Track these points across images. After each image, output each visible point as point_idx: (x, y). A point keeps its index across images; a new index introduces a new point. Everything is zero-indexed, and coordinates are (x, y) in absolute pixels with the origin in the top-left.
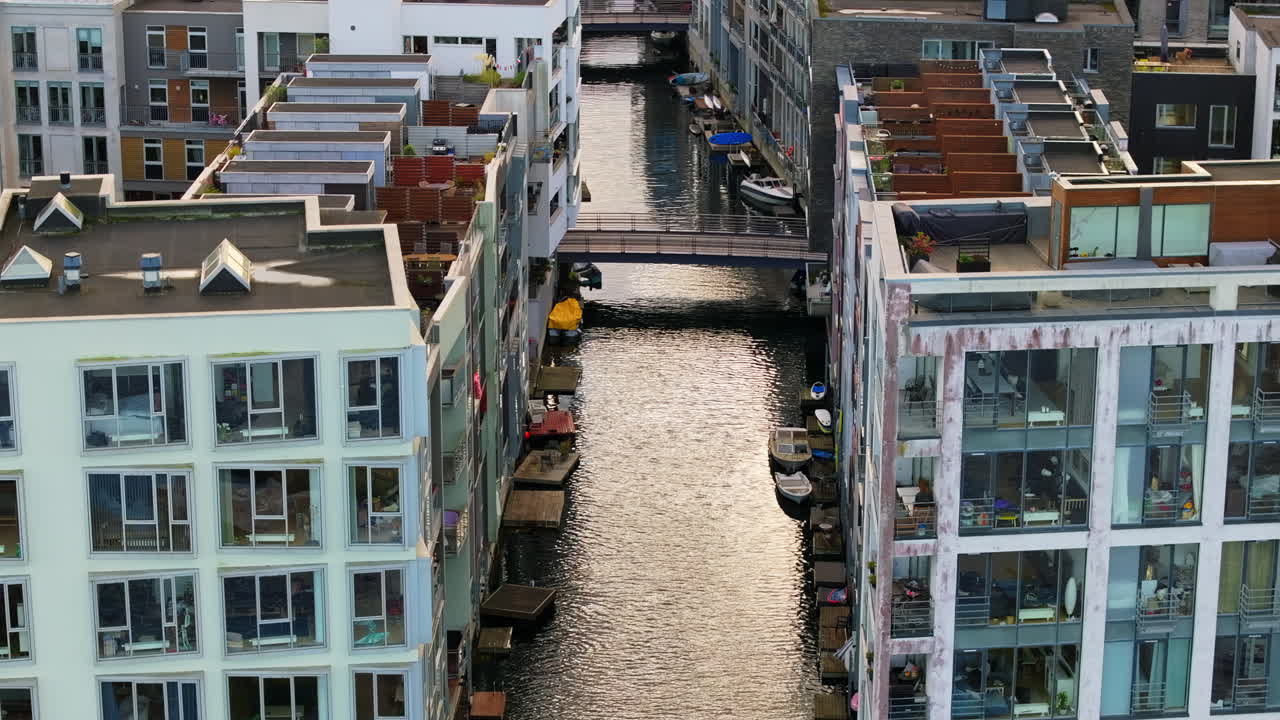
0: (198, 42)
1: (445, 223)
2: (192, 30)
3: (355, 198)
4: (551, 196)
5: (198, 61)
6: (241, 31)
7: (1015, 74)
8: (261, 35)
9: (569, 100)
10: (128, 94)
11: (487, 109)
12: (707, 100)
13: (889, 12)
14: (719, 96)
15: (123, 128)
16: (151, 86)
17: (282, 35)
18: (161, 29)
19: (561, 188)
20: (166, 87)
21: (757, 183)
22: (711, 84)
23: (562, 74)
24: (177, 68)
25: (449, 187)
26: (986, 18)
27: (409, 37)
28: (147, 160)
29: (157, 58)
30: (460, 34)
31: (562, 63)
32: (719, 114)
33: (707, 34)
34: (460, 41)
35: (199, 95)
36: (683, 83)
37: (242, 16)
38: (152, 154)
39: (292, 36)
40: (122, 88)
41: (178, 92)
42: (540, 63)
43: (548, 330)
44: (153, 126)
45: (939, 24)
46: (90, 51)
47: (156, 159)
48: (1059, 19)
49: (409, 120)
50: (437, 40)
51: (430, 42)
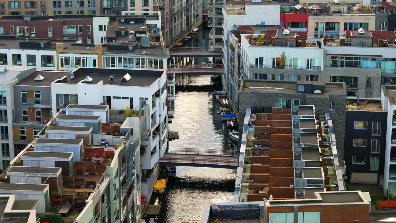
0: (38, 96)
1: (97, 174)
2: (36, 92)
3: (62, 169)
4: (152, 149)
5: (38, 102)
6: (51, 93)
7: (302, 115)
8: (57, 95)
9: (160, 116)
10: (15, 113)
11: (123, 126)
12: (224, 101)
13: (266, 88)
14: (228, 99)
15: (13, 124)
16: (23, 110)
17: (65, 95)
18: (26, 91)
19: (157, 145)
20: (27, 110)
21: (233, 134)
22: (227, 95)
23: (156, 108)
24: (30, 104)
25: (101, 159)
26: (297, 91)
27: (105, 96)
28: (21, 134)
29: (24, 100)
30: (121, 96)
31: (157, 104)
32: (227, 106)
33: (226, 78)
34: (121, 98)
35: (38, 113)
36: (218, 94)
37: (51, 88)
38: (23, 132)
39: (68, 95)
40: (13, 110)
41: (32, 112)
42: (147, 106)
43: (153, 190)
44: (23, 123)
45: (281, 94)
46: (2, 98)
47: (24, 134)
48: (322, 92)
49: (93, 133)
50: (114, 97)
51: (112, 98)
